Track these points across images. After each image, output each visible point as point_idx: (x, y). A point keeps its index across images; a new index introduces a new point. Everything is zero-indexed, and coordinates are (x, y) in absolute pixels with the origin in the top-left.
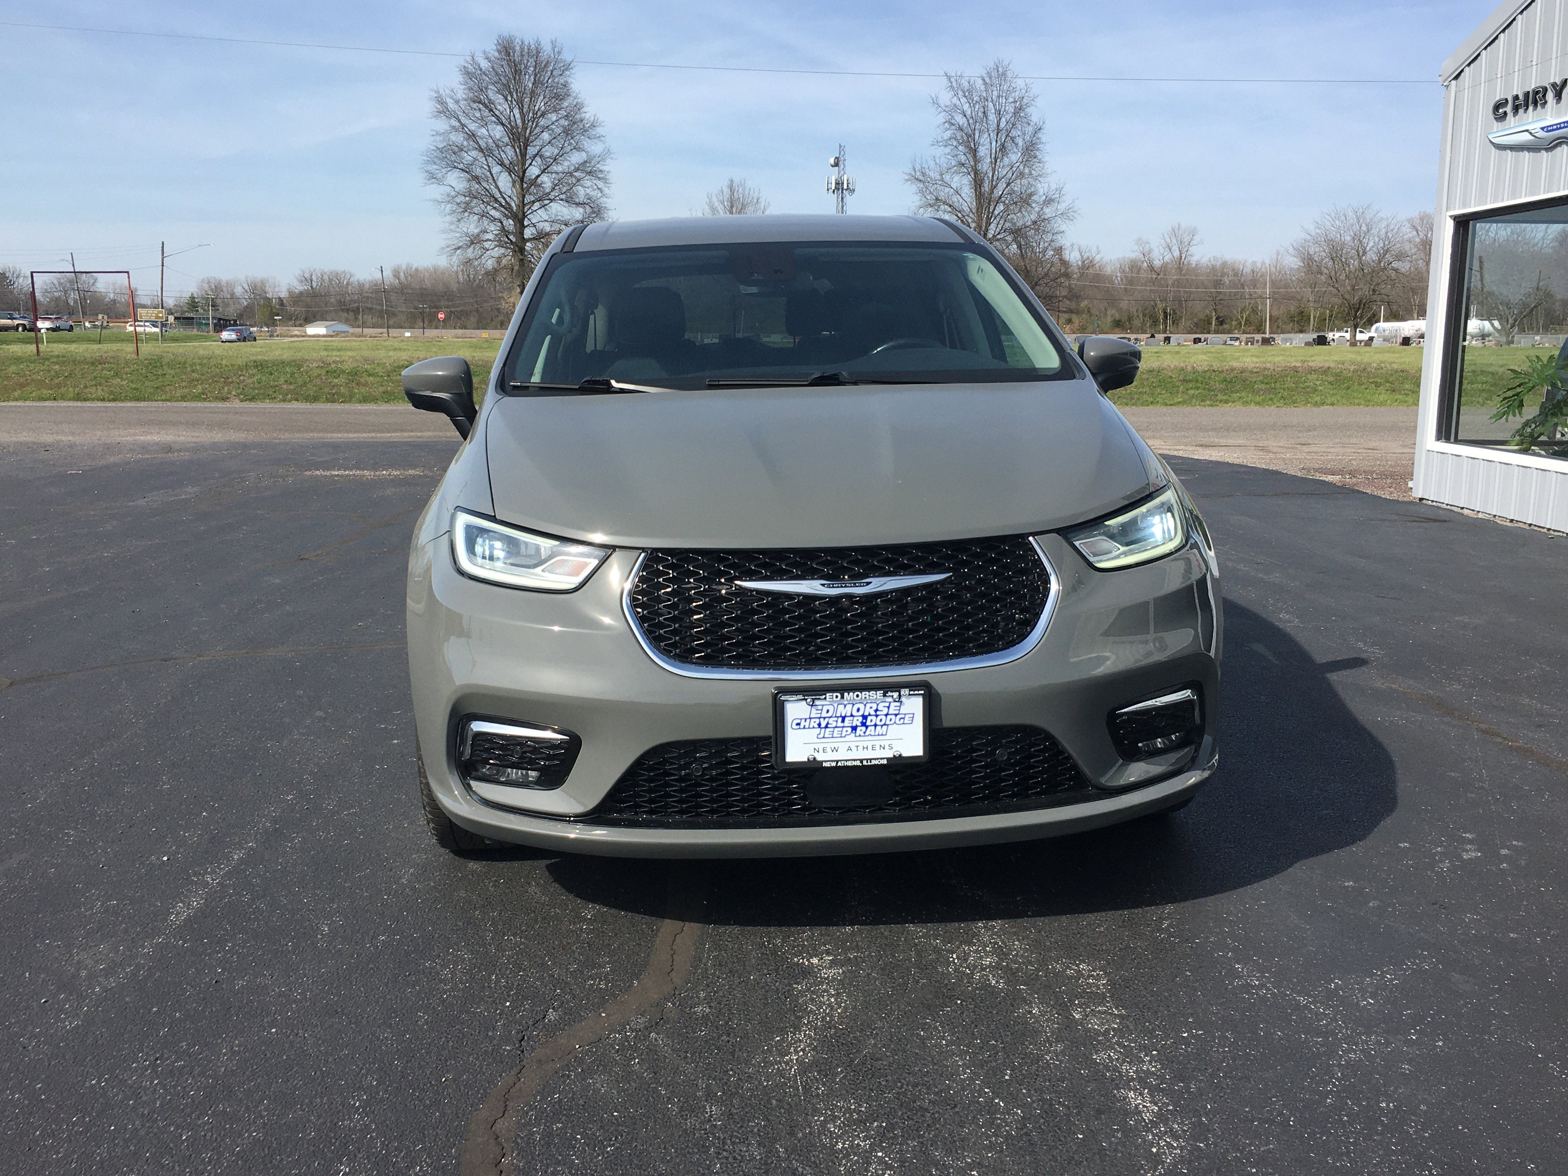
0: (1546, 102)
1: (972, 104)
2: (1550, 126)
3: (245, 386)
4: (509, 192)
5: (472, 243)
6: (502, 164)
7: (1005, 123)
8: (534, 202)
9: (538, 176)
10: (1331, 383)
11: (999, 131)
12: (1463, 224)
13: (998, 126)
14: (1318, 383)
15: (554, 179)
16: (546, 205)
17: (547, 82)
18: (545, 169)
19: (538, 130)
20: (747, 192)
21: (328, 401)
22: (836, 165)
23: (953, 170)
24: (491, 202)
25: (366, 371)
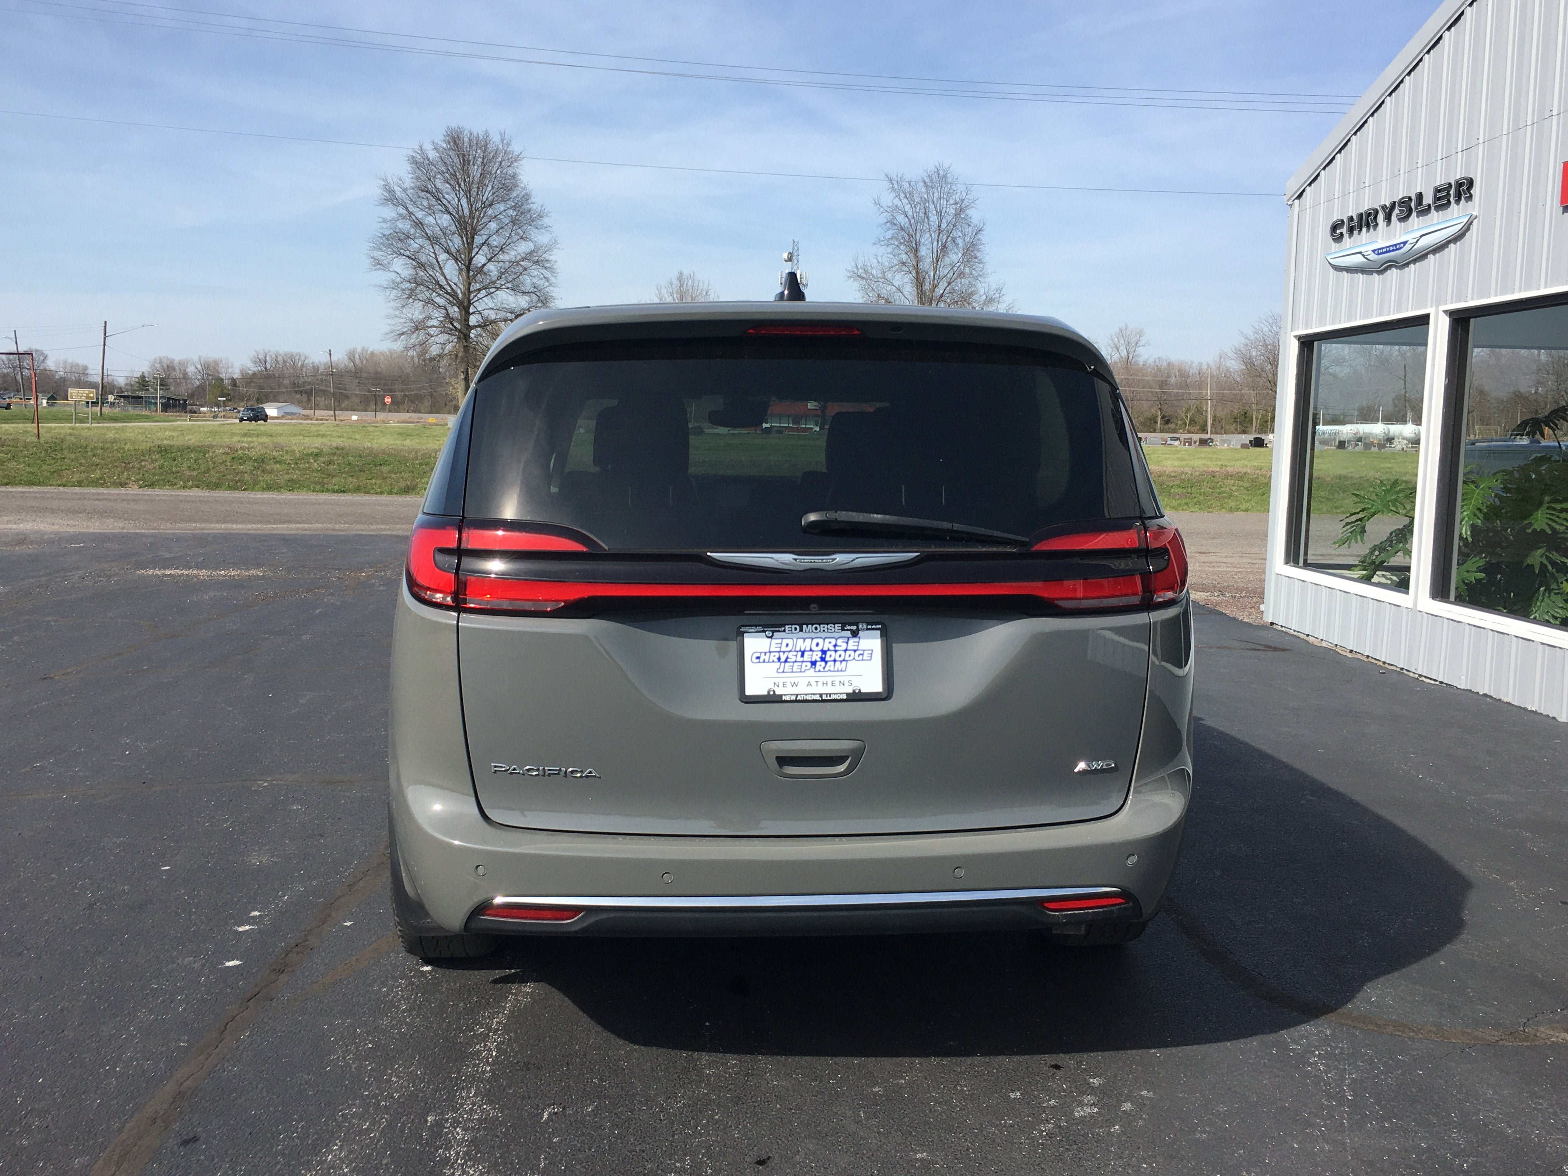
0: (1377, 224)
1: (914, 206)
2: (1380, 249)
3: (146, 471)
4: (455, 280)
5: (417, 329)
6: (448, 252)
7: (946, 225)
8: (479, 290)
9: (484, 265)
10: (1247, 489)
11: (940, 232)
12: (1307, 344)
13: (940, 226)
14: (1234, 488)
15: (501, 268)
16: (493, 293)
17: (496, 173)
18: (492, 258)
19: (485, 220)
20: (696, 285)
21: (230, 488)
22: (790, 259)
23: (894, 269)
24: (437, 289)
25: (274, 458)
